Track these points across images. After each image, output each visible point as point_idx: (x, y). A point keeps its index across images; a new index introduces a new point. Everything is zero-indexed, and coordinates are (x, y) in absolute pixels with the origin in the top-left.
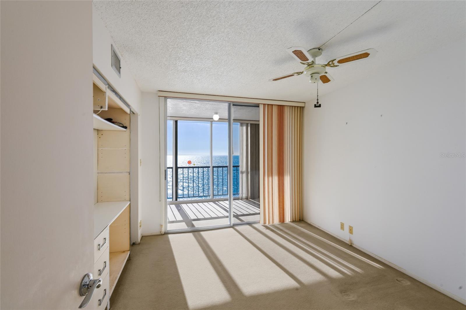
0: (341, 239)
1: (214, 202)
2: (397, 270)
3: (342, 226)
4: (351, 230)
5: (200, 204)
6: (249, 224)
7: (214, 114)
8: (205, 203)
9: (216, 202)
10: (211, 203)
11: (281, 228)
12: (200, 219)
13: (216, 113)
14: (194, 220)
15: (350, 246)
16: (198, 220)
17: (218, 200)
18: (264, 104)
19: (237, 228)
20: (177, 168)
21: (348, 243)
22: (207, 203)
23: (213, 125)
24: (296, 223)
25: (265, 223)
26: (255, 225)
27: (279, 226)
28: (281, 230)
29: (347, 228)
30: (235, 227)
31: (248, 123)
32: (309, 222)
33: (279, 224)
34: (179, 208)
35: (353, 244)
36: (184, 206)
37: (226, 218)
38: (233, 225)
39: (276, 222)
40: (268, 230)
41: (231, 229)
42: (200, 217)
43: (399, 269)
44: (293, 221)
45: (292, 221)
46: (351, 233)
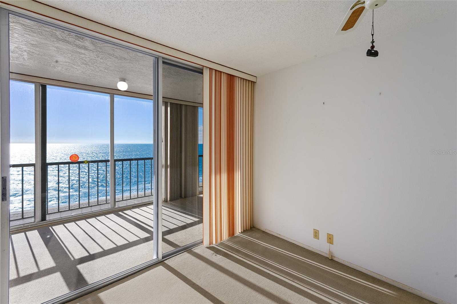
0: (314, 251)
1: (116, 211)
2: (408, 292)
3: (316, 234)
4: (330, 239)
5: (92, 220)
6: (188, 249)
7: (119, 80)
8: (100, 218)
9: (120, 213)
10: (112, 216)
11: (235, 246)
12: (94, 255)
13: (124, 80)
14: (83, 260)
15: (331, 261)
16: (91, 257)
17: (123, 209)
18: (210, 68)
19: (169, 262)
20: (44, 166)
21: (328, 256)
22: (103, 217)
23: (115, 98)
24: (248, 234)
25: (211, 243)
26: (197, 250)
27: (230, 244)
28: (237, 251)
29: (323, 236)
30: (165, 262)
31: (168, 102)
32: (263, 228)
33: (228, 240)
34: (48, 236)
35: (335, 257)
36: (59, 230)
37: (144, 242)
38: (163, 258)
39: (224, 239)
40: (219, 257)
41: (161, 268)
42: (95, 250)
43: (409, 291)
44: (244, 231)
45: (242, 231)
46: (330, 243)
